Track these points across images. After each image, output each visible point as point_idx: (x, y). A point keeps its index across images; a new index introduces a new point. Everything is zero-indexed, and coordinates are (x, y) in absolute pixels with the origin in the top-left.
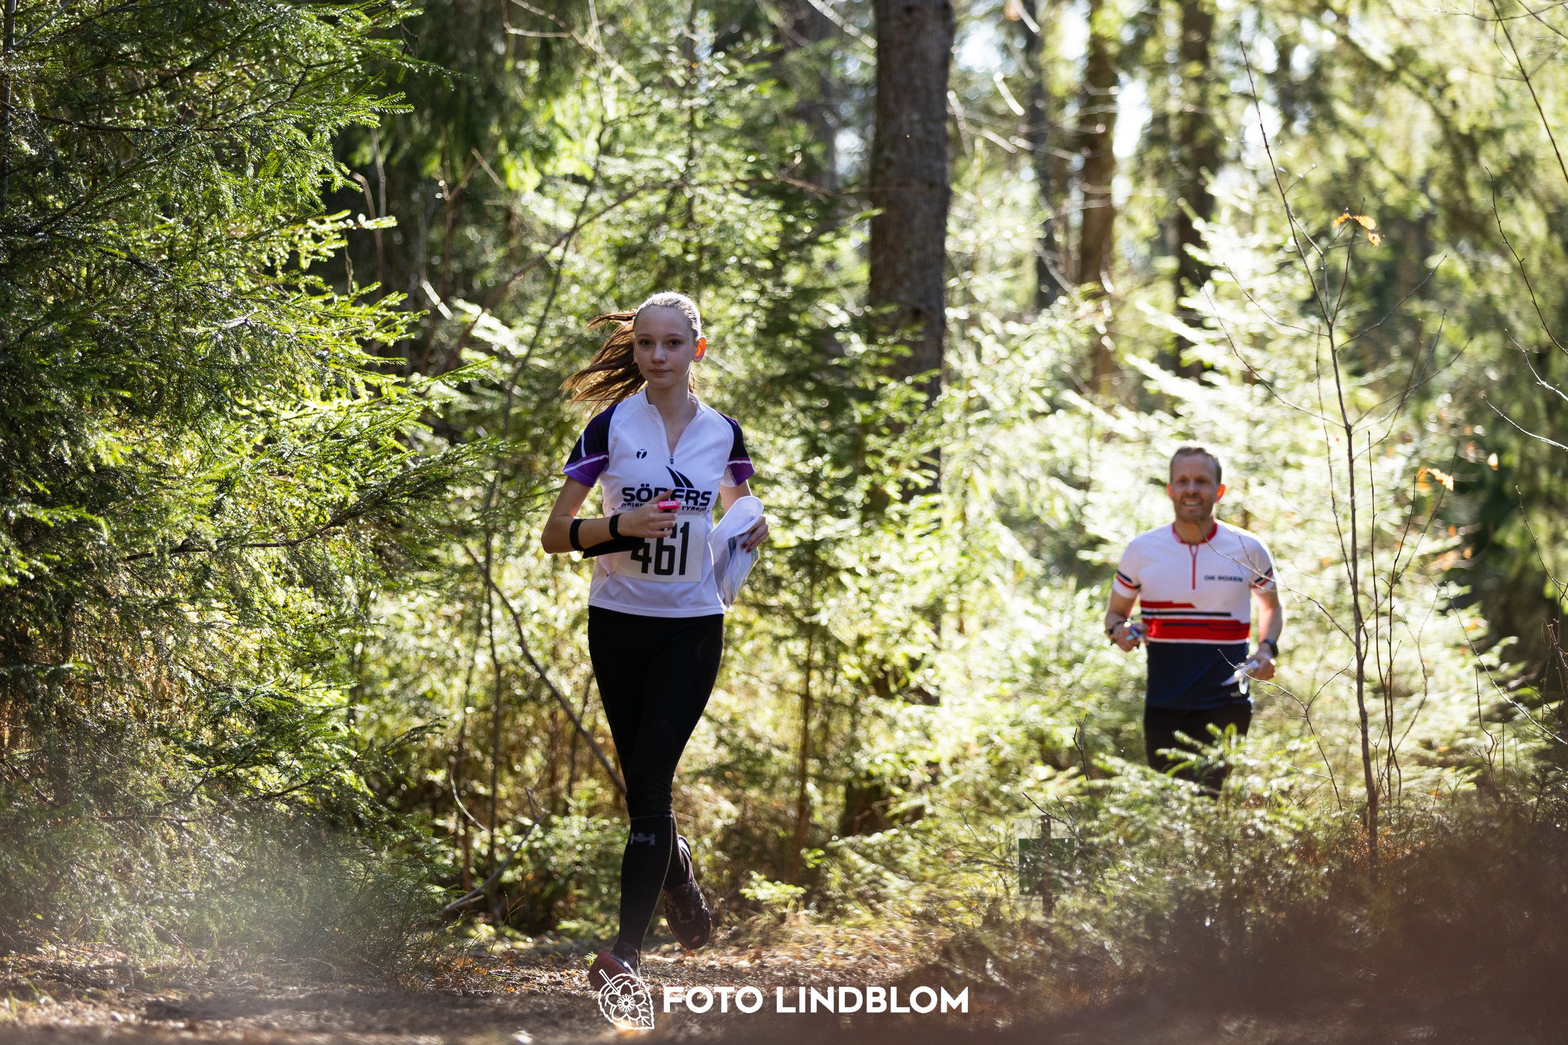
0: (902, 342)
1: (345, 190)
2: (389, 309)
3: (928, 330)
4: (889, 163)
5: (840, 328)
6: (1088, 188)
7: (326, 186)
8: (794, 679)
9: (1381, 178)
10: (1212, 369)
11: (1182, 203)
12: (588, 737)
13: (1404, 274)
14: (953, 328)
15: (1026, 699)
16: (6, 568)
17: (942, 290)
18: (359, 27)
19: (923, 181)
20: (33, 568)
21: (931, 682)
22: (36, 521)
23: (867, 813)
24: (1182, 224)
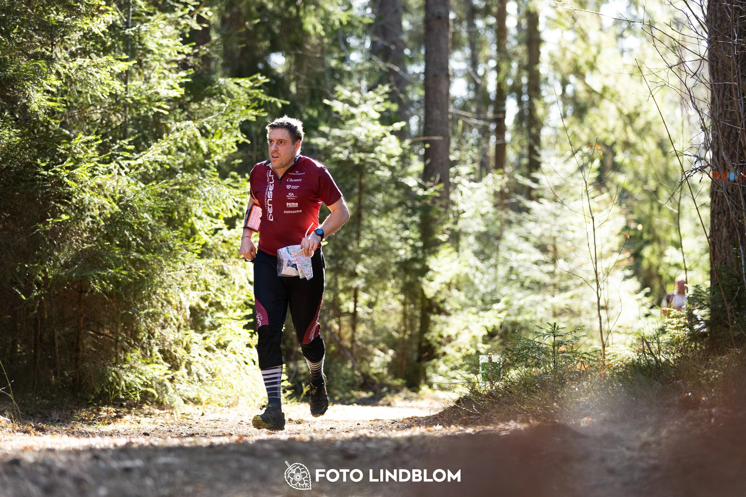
0: (435, 190)
1: (244, 143)
3: (444, 187)
4: (429, 129)
5: (414, 186)
6: (498, 136)
7: (237, 142)
8: (400, 308)
9: (599, 130)
10: (542, 197)
11: (532, 141)
12: (330, 328)
13: (609, 163)
14: (452, 186)
15: (481, 313)
16: (130, 276)
17: (448, 172)
18: (247, 86)
19: (441, 135)
20: (139, 276)
21: (448, 308)
22: (139, 260)
23: (426, 354)
24: (531, 149)
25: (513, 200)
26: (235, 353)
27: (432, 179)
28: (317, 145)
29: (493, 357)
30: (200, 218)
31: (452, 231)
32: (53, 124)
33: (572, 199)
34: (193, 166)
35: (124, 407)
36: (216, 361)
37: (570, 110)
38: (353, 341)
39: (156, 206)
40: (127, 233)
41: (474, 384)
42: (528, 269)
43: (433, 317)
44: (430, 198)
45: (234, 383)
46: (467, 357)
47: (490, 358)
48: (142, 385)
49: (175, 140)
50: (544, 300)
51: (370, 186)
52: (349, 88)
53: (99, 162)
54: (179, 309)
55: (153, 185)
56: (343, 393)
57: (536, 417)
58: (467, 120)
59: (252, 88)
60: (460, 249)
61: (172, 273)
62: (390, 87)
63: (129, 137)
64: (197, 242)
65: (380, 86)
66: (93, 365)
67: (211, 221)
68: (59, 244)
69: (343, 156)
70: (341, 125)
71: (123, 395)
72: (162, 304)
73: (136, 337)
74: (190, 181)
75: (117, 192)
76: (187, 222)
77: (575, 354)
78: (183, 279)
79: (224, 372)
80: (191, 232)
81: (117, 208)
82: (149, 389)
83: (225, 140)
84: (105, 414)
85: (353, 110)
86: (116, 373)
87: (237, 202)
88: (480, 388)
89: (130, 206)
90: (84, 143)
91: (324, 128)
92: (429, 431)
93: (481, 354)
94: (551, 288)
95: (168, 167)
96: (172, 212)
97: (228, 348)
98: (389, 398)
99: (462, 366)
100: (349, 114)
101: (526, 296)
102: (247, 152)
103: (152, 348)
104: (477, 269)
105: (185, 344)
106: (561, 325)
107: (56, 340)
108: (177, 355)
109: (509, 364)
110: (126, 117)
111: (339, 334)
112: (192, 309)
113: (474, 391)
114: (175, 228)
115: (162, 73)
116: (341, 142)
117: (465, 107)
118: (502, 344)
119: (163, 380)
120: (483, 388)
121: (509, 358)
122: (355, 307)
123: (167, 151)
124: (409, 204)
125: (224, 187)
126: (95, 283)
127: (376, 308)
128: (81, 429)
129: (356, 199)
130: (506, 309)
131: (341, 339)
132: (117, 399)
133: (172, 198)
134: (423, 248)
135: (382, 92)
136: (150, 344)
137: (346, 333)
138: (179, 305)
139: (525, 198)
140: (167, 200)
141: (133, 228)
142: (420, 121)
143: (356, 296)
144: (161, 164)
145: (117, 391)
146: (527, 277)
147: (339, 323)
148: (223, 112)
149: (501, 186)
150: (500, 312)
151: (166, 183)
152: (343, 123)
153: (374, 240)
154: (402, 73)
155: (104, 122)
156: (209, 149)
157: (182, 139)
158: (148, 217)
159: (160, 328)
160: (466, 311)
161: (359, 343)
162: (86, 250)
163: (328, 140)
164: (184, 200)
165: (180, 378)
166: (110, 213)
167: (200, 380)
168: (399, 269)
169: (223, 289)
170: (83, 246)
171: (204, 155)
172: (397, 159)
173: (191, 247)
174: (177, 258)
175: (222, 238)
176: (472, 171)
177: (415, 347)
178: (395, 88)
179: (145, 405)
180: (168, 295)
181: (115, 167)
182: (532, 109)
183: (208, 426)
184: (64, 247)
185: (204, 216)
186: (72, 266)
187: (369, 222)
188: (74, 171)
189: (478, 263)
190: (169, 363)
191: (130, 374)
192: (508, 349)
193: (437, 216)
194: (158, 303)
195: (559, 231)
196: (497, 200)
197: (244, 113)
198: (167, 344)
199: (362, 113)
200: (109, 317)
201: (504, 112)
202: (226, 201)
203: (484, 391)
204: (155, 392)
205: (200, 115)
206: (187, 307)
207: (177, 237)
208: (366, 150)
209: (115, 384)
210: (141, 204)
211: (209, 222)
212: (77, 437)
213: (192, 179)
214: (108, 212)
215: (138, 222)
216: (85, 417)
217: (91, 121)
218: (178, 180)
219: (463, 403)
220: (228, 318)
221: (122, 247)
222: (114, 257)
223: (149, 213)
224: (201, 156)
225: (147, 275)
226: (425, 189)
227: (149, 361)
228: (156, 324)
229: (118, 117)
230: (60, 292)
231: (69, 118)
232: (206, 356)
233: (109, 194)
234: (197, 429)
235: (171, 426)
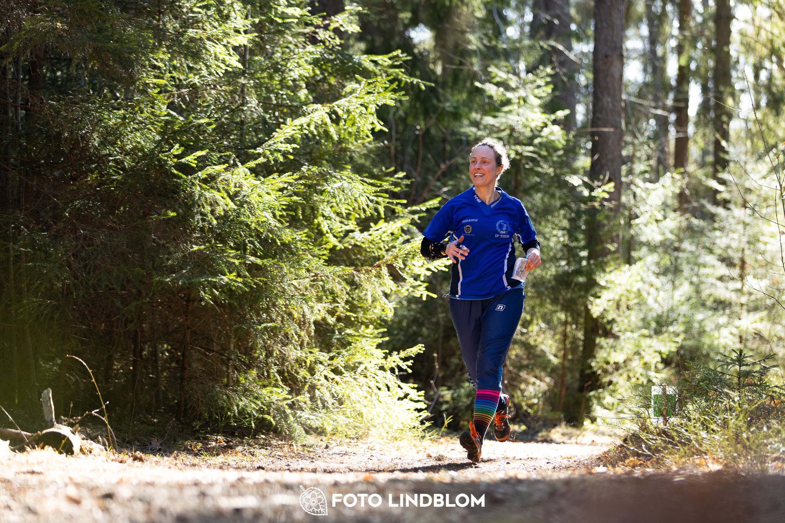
0: (604, 191)
1: (381, 131)
2: (398, 178)
3: (615, 187)
4: (598, 119)
5: (579, 186)
6: (679, 129)
7: (373, 130)
8: (560, 329)
10: (729, 202)
11: (718, 136)
14: (624, 186)
15: (655, 337)
16: (245, 284)
17: (620, 171)
18: (386, 64)
19: (612, 126)
20: (256, 284)
21: (615, 329)
22: (257, 265)
23: (590, 383)
24: (717, 144)
25: (695, 204)
26: (366, 377)
27: (601, 177)
29: (667, 389)
30: (328, 218)
31: (624, 238)
32: (160, 104)
33: (764, 205)
35: (236, 436)
36: (344, 384)
37: (763, 100)
39: (277, 203)
41: (644, 418)
42: (712, 286)
43: (598, 340)
44: (598, 200)
45: (364, 411)
46: (636, 387)
47: (664, 390)
48: (257, 411)
49: (302, 126)
50: (728, 323)
52: (505, 69)
54: (302, 324)
55: (273, 178)
58: (643, 110)
59: (393, 66)
60: (632, 260)
61: (295, 282)
62: (553, 69)
64: (324, 246)
65: (541, 67)
66: (201, 385)
67: (341, 222)
70: (493, 114)
71: (235, 422)
72: (283, 317)
73: (251, 355)
74: (317, 175)
75: (232, 185)
76: (313, 222)
77: (764, 387)
78: (307, 289)
79: (353, 398)
80: (318, 234)
81: (232, 205)
82: (266, 416)
83: (359, 128)
84: (214, 444)
85: (509, 95)
86: (228, 397)
87: (372, 201)
88: (652, 424)
89: (246, 202)
91: (475, 116)
93: (654, 384)
94: (737, 308)
95: (292, 157)
96: (295, 210)
97: (359, 370)
98: (543, 433)
99: (630, 398)
100: (504, 98)
101: (708, 317)
102: (383, 143)
103: (270, 368)
104: (652, 286)
105: (308, 364)
106: (749, 353)
107: (159, 355)
108: (298, 377)
109: (686, 398)
110: (244, 98)
112: (316, 323)
114: (299, 229)
115: (287, 47)
116: (495, 132)
117: (641, 94)
118: (678, 373)
119: (283, 407)
120: (655, 425)
121: (687, 390)
123: (291, 139)
124: (573, 206)
126: (205, 291)
127: (530, 328)
128: (185, 460)
130: (685, 332)
132: (228, 425)
133: (296, 194)
134: (589, 258)
135: (544, 74)
136: (267, 364)
139: (709, 202)
140: (290, 196)
141: (250, 229)
142: (587, 110)
144: (284, 154)
145: (228, 417)
146: (710, 295)
148: (356, 95)
149: (681, 188)
150: (677, 335)
151: (289, 176)
152: (498, 110)
154: (566, 52)
156: (339, 138)
157: (309, 125)
158: (267, 216)
159: (279, 345)
160: (638, 332)
162: (194, 252)
163: (479, 129)
164: (311, 196)
165: (302, 404)
166: (224, 210)
167: (324, 407)
168: (560, 284)
170: (192, 248)
171: (333, 144)
172: (561, 152)
173: (316, 251)
174: (299, 265)
175: (353, 242)
176: (648, 169)
177: (576, 374)
178: (558, 70)
179: (260, 434)
180: (290, 307)
181: (230, 156)
182: (719, 98)
183: (333, 460)
184: (169, 249)
185: (333, 216)
186: (178, 271)
188: (183, 160)
189: (653, 279)
190: (289, 386)
191: (243, 398)
192: (686, 380)
193: (605, 221)
194: (277, 316)
195: (749, 243)
196: (676, 204)
197: (381, 95)
198: (287, 364)
199: (519, 98)
200: (220, 332)
201: (686, 101)
202: (359, 200)
203: (656, 428)
204: (272, 420)
205: (330, 97)
206: (312, 321)
207: (301, 241)
208: (524, 142)
209: (226, 409)
210: (260, 199)
211: (338, 223)
212: (181, 470)
213: (320, 172)
214: (222, 209)
215: (255, 221)
216: (191, 446)
217: (203, 102)
218: (304, 173)
219: (631, 441)
220: (358, 336)
221: (237, 250)
222: (227, 261)
223: (269, 211)
224: (331, 145)
225: (266, 283)
226: (592, 189)
227: (266, 383)
228: (275, 340)
229: (234, 98)
230: (165, 300)
231: (178, 98)
232: (333, 379)
233: (223, 188)
234: (320, 464)
235: (290, 460)
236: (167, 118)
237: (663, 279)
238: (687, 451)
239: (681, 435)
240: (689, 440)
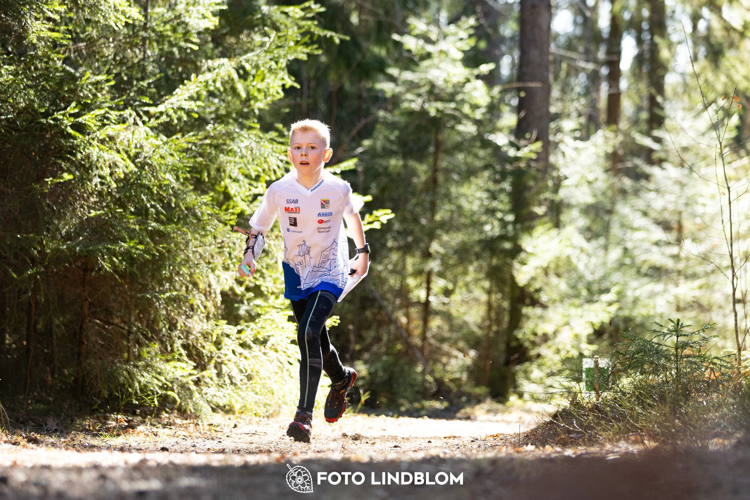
0: (530, 151)
1: (292, 87)
3: (543, 146)
4: (525, 73)
5: (504, 145)
6: (611, 84)
7: (283, 86)
8: (484, 297)
9: (738, 78)
10: (666, 161)
11: (653, 91)
12: (395, 321)
14: (552, 145)
15: (587, 306)
16: (146, 251)
17: (547, 128)
18: (297, 16)
19: (540, 81)
20: (158, 251)
21: (544, 298)
22: (159, 231)
23: (516, 356)
24: (652, 100)
25: (629, 164)
26: (277, 351)
27: (528, 136)
28: (382, 91)
29: (600, 361)
30: (236, 180)
31: (552, 201)
32: (55, 59)
33: (703, 164)
34: (228, 115)
35: (138, 415)
36: (252, 360)
37: (702, 51)
38: (424, 338)
39: (181, 165)
40: (144, 198)
41: (575, 394)
42: (647, 251)
43: (525, 310)
44: (524, 160)
45: (275, 387)
46: (566, 361)
47: (596, 362)
48: (160, 388)
49: (207, 82)
50: (665, 291)
51: (449, 144)
52: (425, 20)
53: (111, 108)
54: (208, 294)
55: (177, 138)
56: (411, 402)
57: (653, 437)
58: (572, 63)
59: (304, 18)
60: (561, 224)
61: (200, 250)
62: (477, 20)
63: (149, 78)
64: (231, 211)
65: (464, 19)
66: (99, 361)
67: (250, 184)
68: (59, 210)
69: (415, 106)
70: (414, 67)
71: (137, 400)
72: (187, 287)
73: (153, 328)
74: (224, 134)
75: (133, 146)
76: (220, 185)
77: (703, 358)
78: (213, 257)
79: (263, 373)
80: (224, 197)
81: (132, 166)
82: (170, 393)
83: (268, 84)
84: (114, 423)
85: (429, 48)
86: (129, 373)
87: (282, 161)
88: (583, 399)
89: (148, 164)
90: (93, 84)
91: (392, 70)
92: (518, 452)
93: (585, 357)
94: (674, 275)
95: (196, 116)
96: (200, 173)
97: (269, 344)
98: (468, 410)
99: (560, 372)
100: (423, 52)
101: (643, 285)
102: (295, 99)
103: (173, 342)
104: (582, 250)
105: (214, 339)
106: (687, 322)
107: (55, 329)
108: (204, 351)
109: (620, 371)
110: (145, 52)
111: (407, 330)
112: (223, 294)
113: (575, 403)
114: (204, 192)
116: (414, 88)
117: (570, 46)
118: (612, 345)
119: (187, 383)
120: (587, 400)
121: (621, 363)
122: (428, 295)
123: (195, 96)
124: (498, 168)
125: (266, 143)
126: (104, 259)
127: (453, 297)
128: (83, 441)
129: (431, 160)
130: (617, 301)
131: (409, 335)
132: (130, 404)
133: (201, 155)
134: (515, 223)
135: (466, 26)
136: (170, 337)
137: (416, 328)
138: (208, 289)
139: (644, 161)
140: (195, 157)
141: (152, 192)
142: (513, 62)
143: (428, 282)
144: (188, 113)
145: (130, 395)
146: (644, 262)
147: (407, 315)
148: (266, 49)
149: (614, 147)
150: (610, 304)
151: (194, 135)
152: (417, 64)
153: (452, 212)
155: (118, 58)
156: (248, 93)
157: (214, 81)
158: (171, 179)
159: (184, 317)
160: (567, 302)
161: (432, 341)
162: (92, 218)
163: (397, 85)
164: (216, 157)
165: (208, 380)
166: (124, 173)
167: (232, 383)
168: (483, 249)
169: (264, 271)
170: (90, 213)
171: (241, 102)
172: (483, 110)
173: (224, 217)
174: (206, 231)
176: (578, 127)
177: (502, 347)
178: (483, 21)
179: (164, 412)
180: (195, 276)
181: (130, 115)
182: (654, 49)
183: (241, 440)
184: (65, 214)
185: (241, 178)
186: (75, 238)
187: (448, 189)
188: (80, 120)
189: (584, 243)
190: (195, 361)
191: (145, 374)
192: (618, 352)
193: (531, 183)
194: (181, 285)
195: (687, 204)
196: (608, 164)
197: (292, 49)
198: (191, 337)
199: (441, 52)
200: (120, 303)
201: (619, 53)
202: (268, 160)
203: (588, 403)
204: (177, 397)
205: (237, 51)
206: (218, 292)
207: (206, 204)
208: (445, 99)
209: (127, 386)
210: (163, 162)
211: (247, 186)
212: (78, 451)
213: (227, 132)
214: (121, 171)
215: (158, 184)
216: (89, 426)
217: (102, 57)
218: (209, 132)
219: (562, 417)
220: (269, 307)
221: (138, 216)
222: (129, 228)
223: (172, 173)
224: (238, 102)
225: (169, 251)
226: (518, 149)
227: (169, 357)
228: (179, 312)
229: (135, 52)
230: (61, 270)
231: (75, 52)
232: (240, 354)
233: (123, 149)
234: (228, 444)
235: (196, 440)
236: (63, 74)
237: (594, 243)
238: (622, 428)
239: (615, 410)
240: (623, 416)
